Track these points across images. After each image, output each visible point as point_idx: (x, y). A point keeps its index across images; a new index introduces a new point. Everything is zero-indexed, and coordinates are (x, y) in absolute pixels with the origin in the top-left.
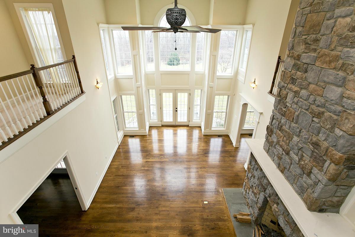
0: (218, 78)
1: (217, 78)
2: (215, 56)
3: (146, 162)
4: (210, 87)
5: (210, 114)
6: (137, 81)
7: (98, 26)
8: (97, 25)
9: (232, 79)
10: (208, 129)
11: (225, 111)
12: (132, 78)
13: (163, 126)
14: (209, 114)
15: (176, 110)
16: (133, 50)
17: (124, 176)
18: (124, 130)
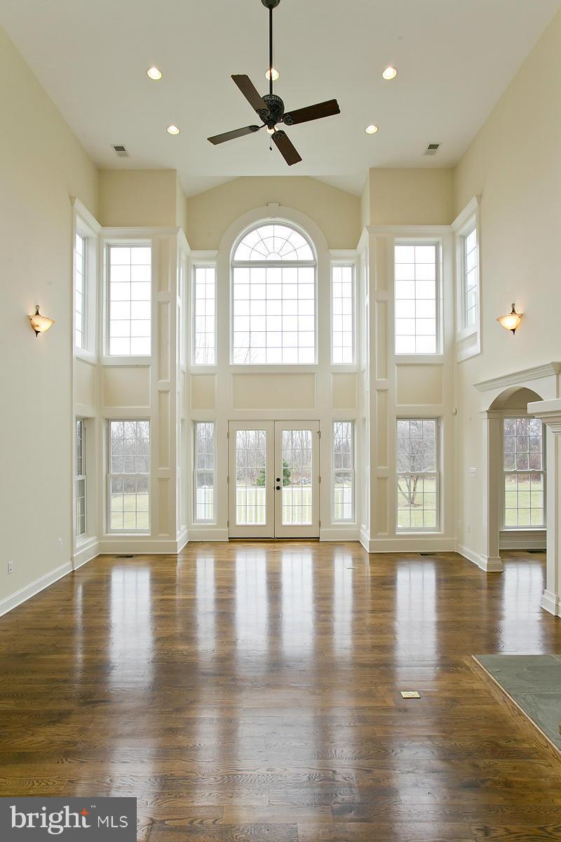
0: (398, 362)
1: (397, 364)
2: (385, 302)
3: (161, 600)
4: (378, 391)
5: (386, 478)
6: (160, 374)
7: (72, 204)
8: (69, 201)
9: (441, 365)
10: (385, 531)
11: (434, 471)
12: (148, 366)
13: (232, 540)
14: (382, 478)
15: (277, 484)
16: (160, 290)
17: (61, 629)
18: (100, 537)
